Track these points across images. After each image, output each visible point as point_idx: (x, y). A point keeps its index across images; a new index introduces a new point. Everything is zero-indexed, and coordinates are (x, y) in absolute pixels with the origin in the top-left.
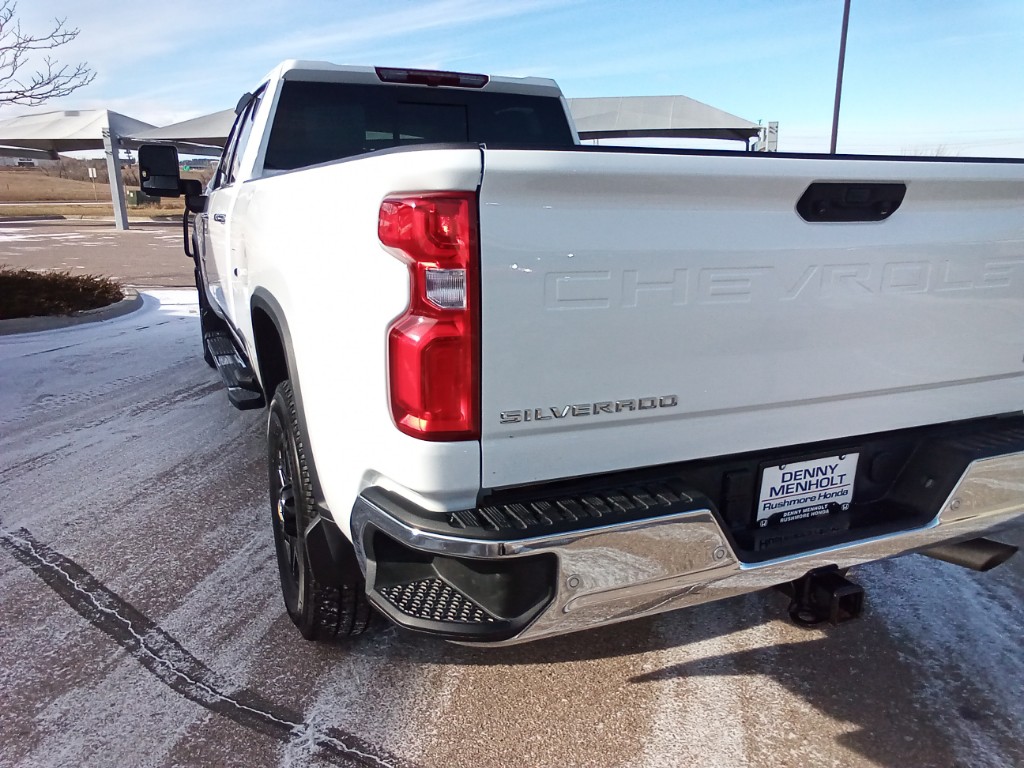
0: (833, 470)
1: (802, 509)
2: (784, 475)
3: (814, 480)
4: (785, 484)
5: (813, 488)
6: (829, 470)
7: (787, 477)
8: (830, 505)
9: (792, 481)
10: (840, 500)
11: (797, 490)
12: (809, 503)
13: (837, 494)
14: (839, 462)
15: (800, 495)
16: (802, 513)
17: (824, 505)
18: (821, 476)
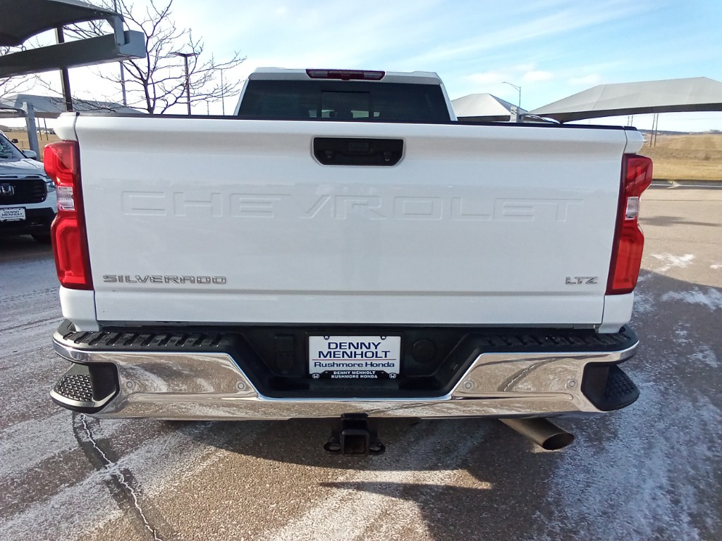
0: (376, 347)
1: (351, 371)
2: (329, 344)
3: (359, 351)
4: (332, 351)
5: (359, 357)
6: (372, 345)
7: (333, 346)
8: (378, 373)
9: (338, 349)
10: (388, 370)
11: (343, 357)
12: (356, 368)
13: (383, 365)
14: (381, 341)
15: (346, 360)
16: (351, 374)
17: (372, 371)
18: (364, 349)
